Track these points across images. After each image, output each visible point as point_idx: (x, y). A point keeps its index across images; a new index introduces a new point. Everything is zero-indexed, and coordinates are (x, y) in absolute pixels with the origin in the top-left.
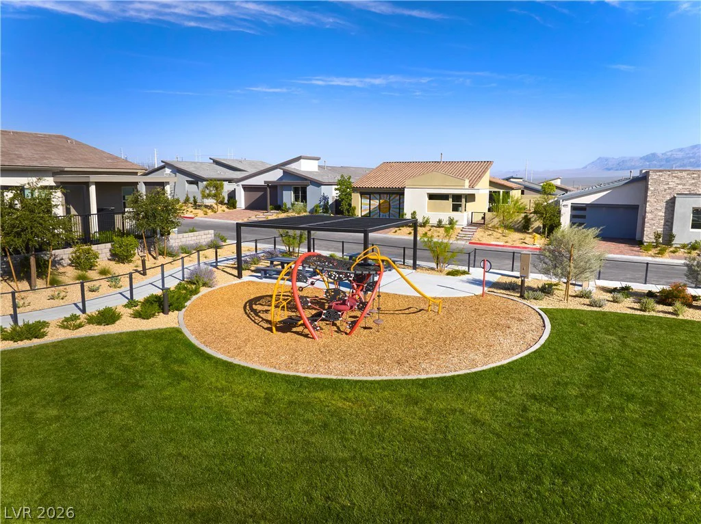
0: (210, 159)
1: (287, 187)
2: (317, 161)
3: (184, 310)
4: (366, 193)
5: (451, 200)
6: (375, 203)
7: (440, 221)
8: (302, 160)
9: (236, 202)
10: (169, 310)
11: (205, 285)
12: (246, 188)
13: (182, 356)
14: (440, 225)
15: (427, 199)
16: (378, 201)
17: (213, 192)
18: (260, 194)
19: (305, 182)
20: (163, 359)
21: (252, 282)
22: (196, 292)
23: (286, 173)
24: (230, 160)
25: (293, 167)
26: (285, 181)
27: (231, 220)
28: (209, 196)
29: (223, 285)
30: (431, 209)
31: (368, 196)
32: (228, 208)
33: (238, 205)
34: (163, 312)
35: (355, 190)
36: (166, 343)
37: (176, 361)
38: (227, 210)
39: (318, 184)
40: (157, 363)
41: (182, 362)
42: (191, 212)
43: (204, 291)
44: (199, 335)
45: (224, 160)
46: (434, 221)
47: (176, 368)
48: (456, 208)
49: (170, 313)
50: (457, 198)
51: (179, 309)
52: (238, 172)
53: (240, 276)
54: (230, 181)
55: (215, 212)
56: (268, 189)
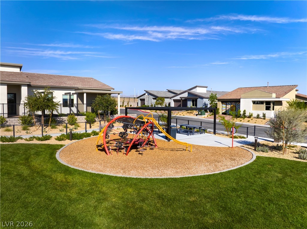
1: (190, 99)
2: (206, 88)
4: (224, 102)
5: (265, 104)
6: (229, 107)
7: (258, 115)
8: (197, 88)
12: (175, 101)
14: (258, 117)
15: (252, 104)
16: (230, 106)
17: (160, 102)
18: (180, 103)
19: (197, 97)
23: (189, 94)
25: (193, 91)
26: (189, 97)
28: (158, 104)
30: (254, 109)
31: (225, 103)
35: (219, 100)
39: (202, 98)
46: (255, 115)
48: (268, 108)
50: (268, 103)
52: (173, 94)
56: (182, 101)
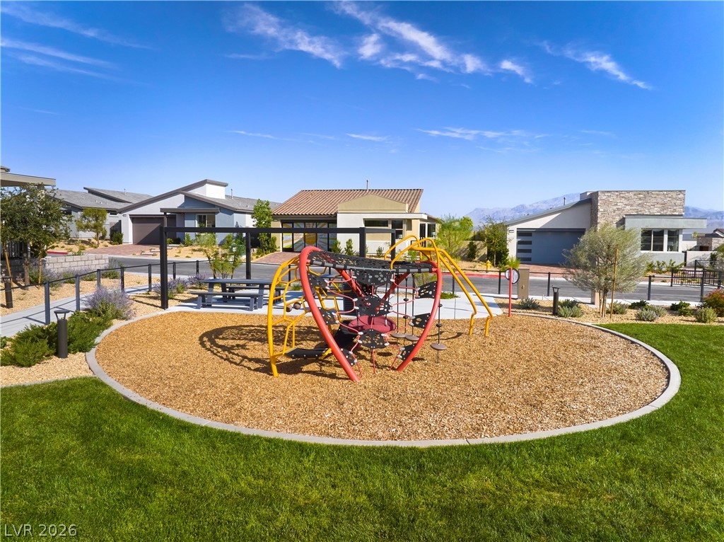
0: (85, 188)
1: (190, 215)
2: (223, 188)
3: (93, 350)
5: (390, 226)
7: (380, 251)
8: (207, 185)
9: (122, 236)
10: (69, 351)
11: (118, 316)
12: (135, 219)
13: (124, 429)
17: (93, 222)
18: (156, 225)
19: (213, 209)
20: (85, 437)
21: (185, 312)
22: (104, 325)
23: (189, 199)
24: (109, 191)
25: (196, 192)
26: (189, 208)
27: (118, 254)
28: (87, 227)
29: (144, 317)
31: (291, 225)
32: (111, 243)
33: (124, 239)
34: (57, 354)
35: (275, 217)
36: (80, 405)
37: (116, 439)
38: (110, 245)
39: (230, 211)
40: (73, 448)
41: (131, 441)
42: (63, 247)
43: (117, 324)
44: (138, 387)
45: (102, 190)
46: (373, 250)
47: (122, 457)
49: (70, 355)
51: (84, 349)
52: (122, 204)
53: (164, 306)
54: (113, 212)
55: (96, 248)
56: (166, 219)
